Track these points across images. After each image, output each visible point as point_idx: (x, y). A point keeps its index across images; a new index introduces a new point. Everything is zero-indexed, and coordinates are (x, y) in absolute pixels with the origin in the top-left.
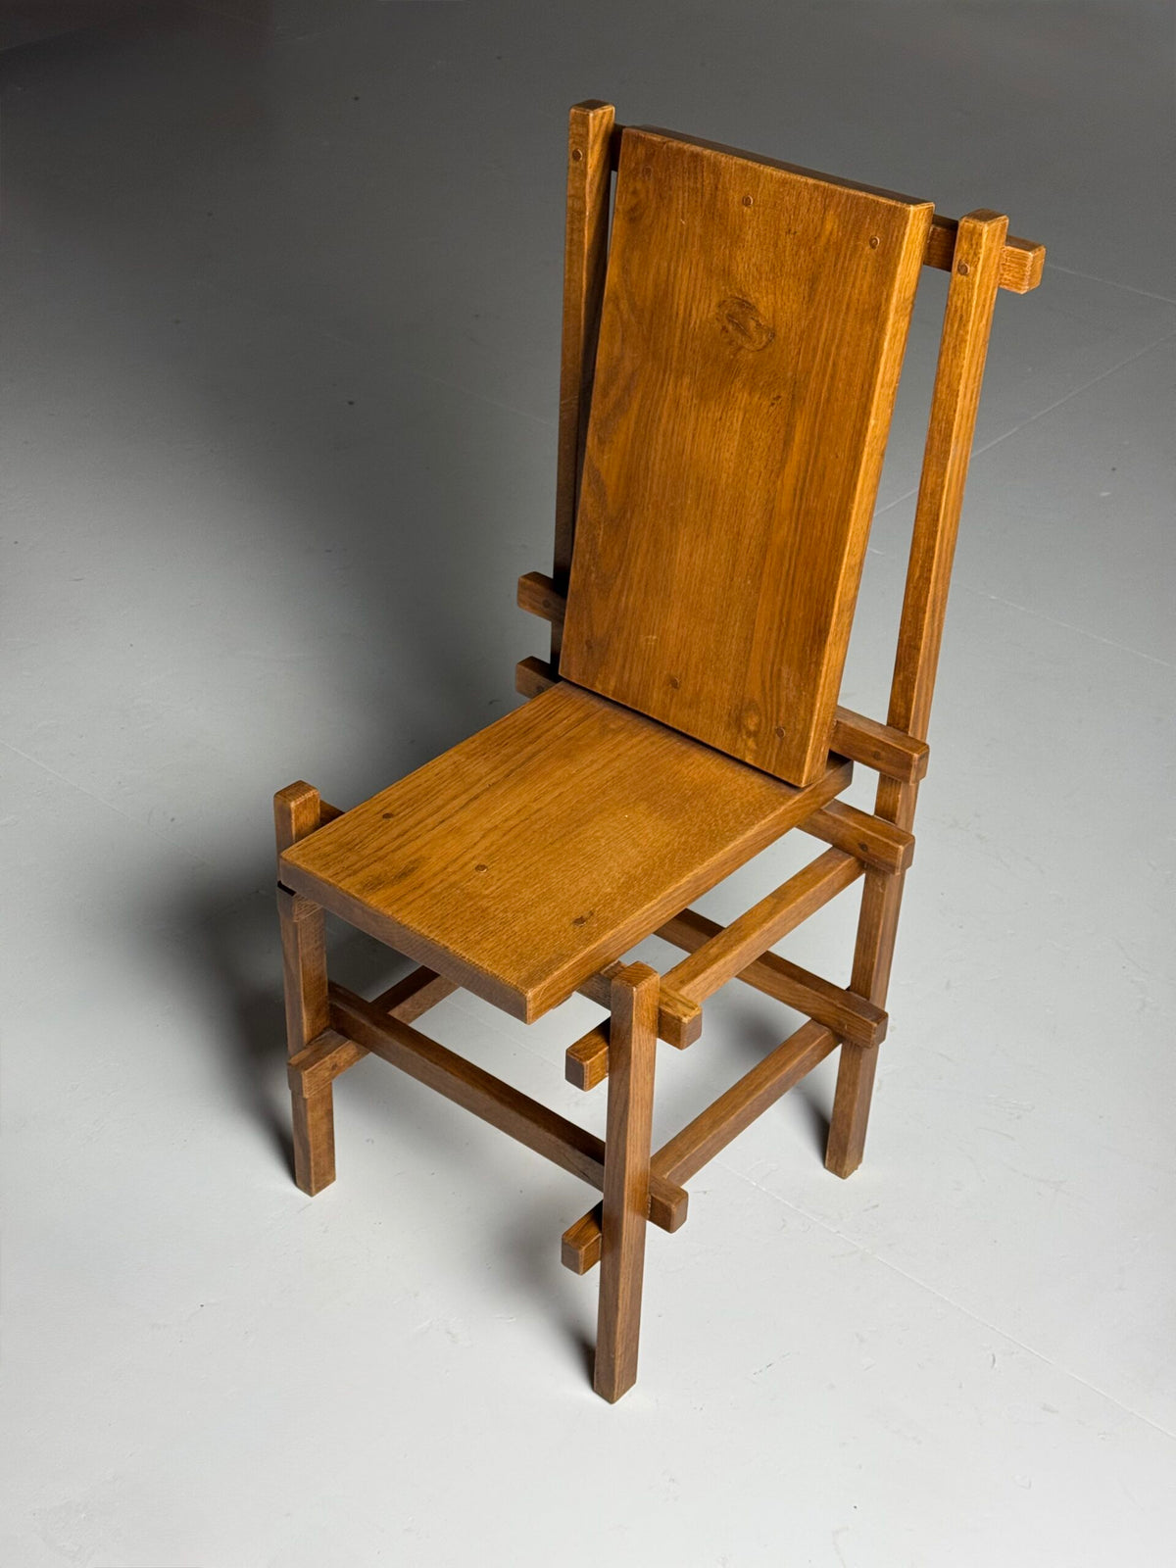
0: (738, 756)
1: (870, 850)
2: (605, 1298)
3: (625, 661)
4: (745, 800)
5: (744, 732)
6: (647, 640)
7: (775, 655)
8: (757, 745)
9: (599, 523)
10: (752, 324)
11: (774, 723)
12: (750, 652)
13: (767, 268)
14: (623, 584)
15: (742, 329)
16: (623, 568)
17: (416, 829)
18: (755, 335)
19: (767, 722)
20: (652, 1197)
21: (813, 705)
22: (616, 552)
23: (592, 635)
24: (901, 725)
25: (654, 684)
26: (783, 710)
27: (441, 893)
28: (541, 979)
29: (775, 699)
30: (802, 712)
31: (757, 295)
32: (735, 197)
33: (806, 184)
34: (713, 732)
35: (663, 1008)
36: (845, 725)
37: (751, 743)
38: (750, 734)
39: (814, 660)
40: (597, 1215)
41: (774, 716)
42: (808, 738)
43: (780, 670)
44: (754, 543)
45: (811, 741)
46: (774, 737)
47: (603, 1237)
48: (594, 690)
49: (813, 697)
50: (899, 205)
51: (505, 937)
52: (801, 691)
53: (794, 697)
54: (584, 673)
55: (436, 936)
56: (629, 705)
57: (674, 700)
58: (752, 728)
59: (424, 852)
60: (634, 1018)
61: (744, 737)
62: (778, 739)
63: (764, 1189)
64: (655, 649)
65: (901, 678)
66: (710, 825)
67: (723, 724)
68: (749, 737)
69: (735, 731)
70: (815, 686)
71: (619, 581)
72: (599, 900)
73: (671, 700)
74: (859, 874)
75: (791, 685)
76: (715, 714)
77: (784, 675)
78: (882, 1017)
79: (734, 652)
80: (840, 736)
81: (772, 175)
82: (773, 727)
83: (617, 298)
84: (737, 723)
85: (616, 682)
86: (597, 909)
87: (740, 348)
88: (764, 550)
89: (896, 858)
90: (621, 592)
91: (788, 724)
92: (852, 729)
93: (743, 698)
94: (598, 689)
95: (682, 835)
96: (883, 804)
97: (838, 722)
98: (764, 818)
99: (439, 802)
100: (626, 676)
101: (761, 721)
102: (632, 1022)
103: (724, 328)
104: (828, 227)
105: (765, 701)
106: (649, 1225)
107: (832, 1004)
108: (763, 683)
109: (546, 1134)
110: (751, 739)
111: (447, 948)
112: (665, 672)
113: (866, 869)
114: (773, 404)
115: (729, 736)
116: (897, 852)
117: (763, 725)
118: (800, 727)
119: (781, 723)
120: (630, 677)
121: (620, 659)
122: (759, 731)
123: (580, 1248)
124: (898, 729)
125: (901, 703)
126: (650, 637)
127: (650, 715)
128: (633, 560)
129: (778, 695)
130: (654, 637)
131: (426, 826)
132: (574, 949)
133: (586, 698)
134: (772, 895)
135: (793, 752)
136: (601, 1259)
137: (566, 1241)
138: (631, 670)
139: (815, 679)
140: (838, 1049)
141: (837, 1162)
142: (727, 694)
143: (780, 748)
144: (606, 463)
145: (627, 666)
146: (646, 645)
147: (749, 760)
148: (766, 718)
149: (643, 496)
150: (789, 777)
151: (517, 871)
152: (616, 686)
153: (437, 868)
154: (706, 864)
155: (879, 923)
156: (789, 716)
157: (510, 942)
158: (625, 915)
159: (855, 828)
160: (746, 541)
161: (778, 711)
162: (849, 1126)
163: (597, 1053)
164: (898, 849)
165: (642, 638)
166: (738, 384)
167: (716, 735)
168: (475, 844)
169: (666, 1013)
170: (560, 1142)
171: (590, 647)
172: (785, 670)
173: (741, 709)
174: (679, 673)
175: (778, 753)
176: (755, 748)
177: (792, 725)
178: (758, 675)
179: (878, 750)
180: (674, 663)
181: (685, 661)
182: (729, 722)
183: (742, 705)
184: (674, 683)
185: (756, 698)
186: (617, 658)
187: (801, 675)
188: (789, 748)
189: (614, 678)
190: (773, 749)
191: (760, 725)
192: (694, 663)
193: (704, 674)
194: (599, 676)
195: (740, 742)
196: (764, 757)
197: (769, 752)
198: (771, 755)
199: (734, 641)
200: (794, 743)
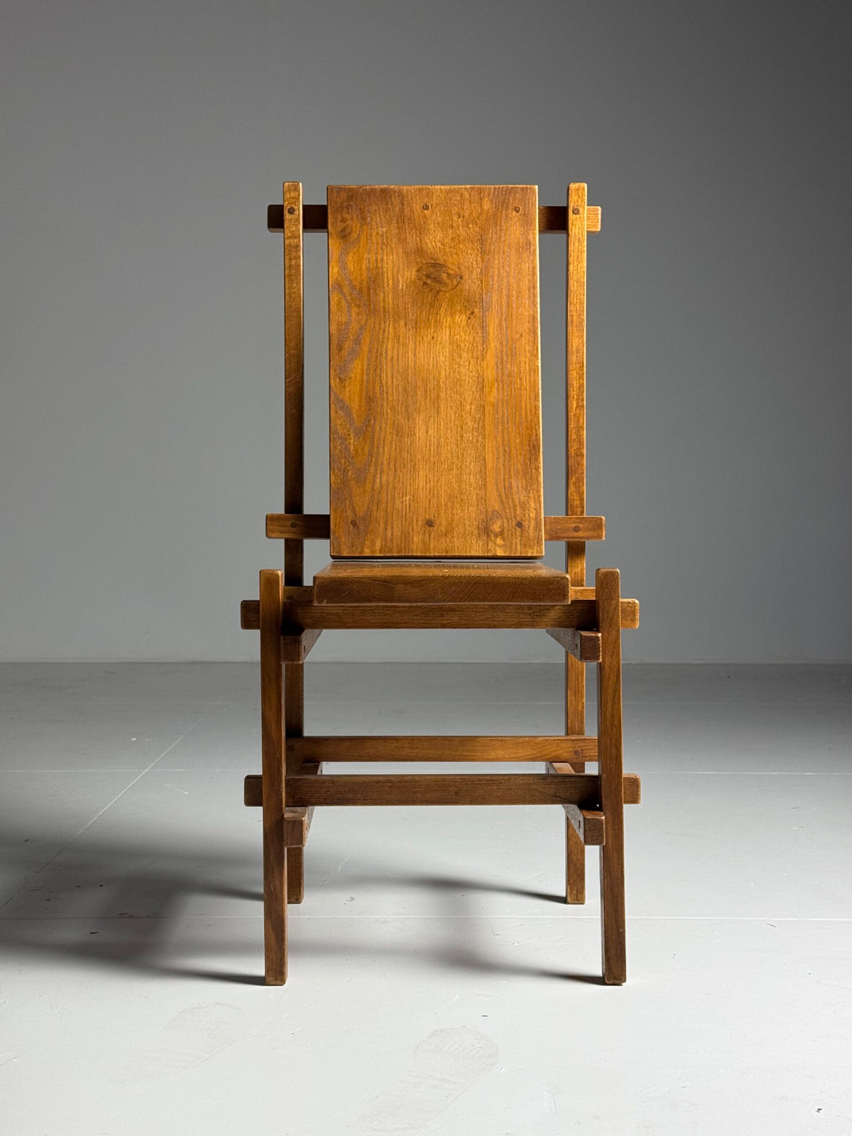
0: (490, 554)
3: (386, 524)
5: (492, 536)
6: (402, 502)
7: (505, 474)
8: (504, 540)
9: (349, 435)
10: (444, 275)
11: (514, 520)
12: (485, 479)
13: (447, 240)
14: (376, 469)
15: (438, 280)
16: (374, 459)
18: (448, 281)
19: (508, 521)
21: (539, 496)
22: (366, 450)
23: (355, 515)
25: (413, 531)
26: (518, 508)
29: (510, 504)
30: (532, 505)
31: (445, 258)
32: (417, 207)
33: (466, 188)
34: (467, 547)
37: (499, 541)
39: (534, 466)
41: (513, 515)
43: (511, 483)
44: (473, 407)
46: (516, 529)
48: (364, 555)
49: (539, 491)
50: (529, 186)
52: (529, 491)
53: (525, 496)
54: (353, 546)
56: (395, 555)
57: (432, 537)
58: (497, 530)
61: (493, 539)
62: (519, 529)
64: (410, 507)
67: (475, 537)
68: (496, 536)
69: (485, 538)
71: (372, 469)
73: (429, 536)
75: (520, 489)
76: (467, 532)
77: (514, 484)
79: (473, 484)
81: (441, 189)
82: (514, 523)
83: (340, 286)
84: (486, 531)
85: (381, 542)
87: (439, 292)
88: (482, 408)
90: (375, 476)
91: (524, 515)
92: (555, 518)
93: (487, 512)
94: (367, 553)
100: (389, 534)
101: (504, 522)
103: (425, 283)
104: (485, 207)
105: (504, 508)
108: (500, 496)
110: (498, 539)
112: (421, 519)
114: (469, 318)
115: (481, 544)
117: (506, 525)
118: (532, 515)
119: (518, 518)
120: (392, 534)
121: (382, 525)
122: (503, 530)
126: (404, 499)
127: (414, 554)
128: (381, 450)
129: (513, 500)
130: (408, 498)
135: (531, 534)
138: (392, 529)
142: (473, 515)
143: (521, 536)
144: (347, 393)
145: (389, 528)
146: (402, 505)
147: (500, 553)
148: (508, 519)
149: (382, 405)
150: (533, 553)
152: (381, 545)
156: (524, 511)
160: (468, 407)
161: (515, 510)
165: (398, 502)
166: (442, 312)
167: (470, 547)
171: (355, 525)
172: (513, 481)
173: (487, 521)
174: (432, 515)
175: (521, 540)
176: (503, 543)
177: (527, 516)
178: (495, 492)
179: (577, 525)
180: (427, 510)
181: (435, 506)
182: (479, 534)
183: (487, 518)
184: (430, 523)
185: (496, 509)
186: (379, 525)
187: (525, 479)
188: (528, 533)
189: (379, 540)
190: (516, 538)
191: (503, 525)
192: (443, 503)
193: (453, 508)
194: (366, 543)
195: (490, 543)
196: (511, 547)
197: (514, 542)
198: (516, 543)
199: (472, 477)
200: (531, 528)
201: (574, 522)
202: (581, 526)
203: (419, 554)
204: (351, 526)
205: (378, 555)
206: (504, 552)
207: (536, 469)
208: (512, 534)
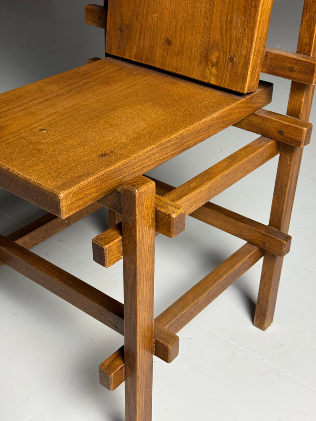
0: (206, 81)
1: (286, 134)
2: (129, 404)
4: (211, 101)
5: (210, 64)
6: (153, 18)
7: (228, 8)
8: (218, 71)
11: (228, 54)
12: (213, 9)
17: (6, 113)
19: (224, 54)
20: (156, 340)
21: (253, 36)
23: (122, 22)
24: (306, 51)
25: (157, 46)
26: (234, 44)
27: (13, 142)
28: (71, 186)
29: (228, 38)
30: (246, 43)
34: (191, 69)
35: (159, 209)
36: (271, 53)
37: (214, 70)
38: (213, 65)
39: (254, 5)
40: (121, 352)
41: (228, 49)
42: (249, 59)
43: (232, 18)
45: (251, 61)
46: (228, 63)
47: (125, 366)
48: (124, 57)
49: (253, 31)
51: (51, 164)
52: (245, 29)
53: (241, 33)
54: (119, 48)
55: (3, 163)
56: (143, 62)
57: (169, 54)
58: (214, 60)
59: (8, 123)
60: (137, 213)
61: (210, 67)
62: (230, 64)
63: (222, 337)
64: (157, 23)
65: (307, 17)
66: (190, 112)
67: (197, 62)
68: (213, 66)
69: (204, 65)
70: (254, 22)
72: (118, 145)
73: (167, 53)
74: (276, 154)
75: (239, 25)
76: (192, 56)
77: (234, 19)
78: (289, 238)
79: (203, 12)
80: (268, 62)
82: (227, 57)
84: (206, 59)
85: (136, 49)
86: (115, 150)
89: (301, 137)
91: (237, 51)
92: (276, 55)
93: (209, 42)
94: (126, 56)
95: (173, 116)
96: (292, 107)
97: (266, 52)
98: (223, 109)
99: (25, 101)
100: (142, 44)
101: (220, 54)
102: (136, 215)
105: (223, 40)
106: (155, 358)
107: (259, 232)
108: (221, 28)
109: (93, 303)
110: (214, 68)
111: (9, 169)
112: (163, 36)
113: (280, 151)
115: (201, 69)
116: (302, 133)
117: (221, 57)
118: (244, 53)
119: (232, 53)
120: (143, 45)
121: (138, 34)
122: (218, 62)
123: (110, 374)
124: (304, 54)
125: (306, 35)
126: (154, 16)
129: (231, 35)
130: (157, 15)
131: (13, 111)
132: (97, 170)
133: (120, 62)
134: (228, 158)
135: (239, 71)
136: (125, 380)
137: (102, 369)
138: (144, 40)
139: (254, 17)
140: (262, 260)
141: (260, 322)
142: (199, 42)
143: (231, 70)
145: (142, 38)
146: (152, 21)
147: (213, 82)
148: (223, 51)
150: (237, 88)
151: (67, 131)
152: (136, 53)
153: (15, 130)
154: (187, 129)
155: (287, 184)
156: (238, 47)
157: (54, 166)
158: (134, 152)
159: (276, 121)
161: (231, 45)
162: (267, 302)
163: (113, 240)
164: (303, 130)
165: (150, 17)
167: (193, 70)
168: (42, 119)
169: (160, 212)
170: (101, 307)
171: (121, 31)
172: (235, 16)
173: (208, 49)
174: (171, 35)
175: (230, 73)
176: (216, 73)
177: (239, 52)
178: (218, 24)
179: (293, 65)
180: (168, 29)
181: (174, 26)
182: (201, 60)
183: (208, 47)
184: (168, 42)
185: (217, 40)
186: (136, 34)
187: (245, 17)
188: (237, 68)
189: (135, 47)
190: (227, 72)
191: (219, 57)
192: (179, 26)
193: (186, 32)
194: (127, 47)
195: (207, 71)
196: (222, 78)
197: (225, 74)
198: (226, 75)
199: (203, 5)
200: (240, 65)
201: (291, 62)
202: (296, 67)
203: (158, 67)
204: (119, 31)
205: (133, 59)
206: (216, 81)
207: (255, 8)
208: (224, 67)
